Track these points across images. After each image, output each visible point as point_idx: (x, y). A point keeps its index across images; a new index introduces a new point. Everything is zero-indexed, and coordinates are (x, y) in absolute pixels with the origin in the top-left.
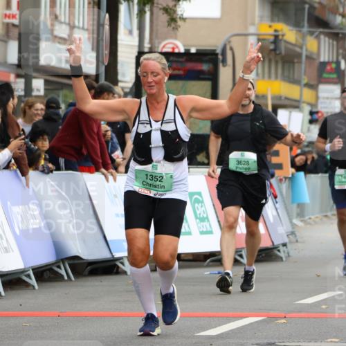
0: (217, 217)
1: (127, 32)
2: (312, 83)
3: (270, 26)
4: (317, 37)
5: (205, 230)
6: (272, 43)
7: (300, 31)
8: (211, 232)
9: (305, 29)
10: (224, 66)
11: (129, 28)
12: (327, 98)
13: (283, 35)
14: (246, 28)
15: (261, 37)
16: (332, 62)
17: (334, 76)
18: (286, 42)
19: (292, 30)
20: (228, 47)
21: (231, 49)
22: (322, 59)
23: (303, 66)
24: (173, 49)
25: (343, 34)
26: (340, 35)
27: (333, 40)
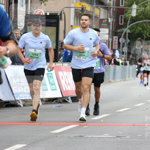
0: (58, 83)
1: (21, 6)
2: (97, 28)
3: (80, 4)
4: (99, 9)
5: (53, 88)
6: (81, 11)
7: (92, 6)
8: (56, 90)
9: (95, 5)
10: (61, 20)
11: (22, 4)
12: (103, 34)
13: (85, 8)
14: (70, 4)
15: (76, 8)
16: (105, 19)
17: (106, 25)
18: (86, 10)
19: (89, 6)
20: (63, 12)
21: (64, 13)
22: (101, 18)
23: (94, 20)
24: (40, 13)
25: (110, 7)
26: (109, 8)
27: (106, 10)
